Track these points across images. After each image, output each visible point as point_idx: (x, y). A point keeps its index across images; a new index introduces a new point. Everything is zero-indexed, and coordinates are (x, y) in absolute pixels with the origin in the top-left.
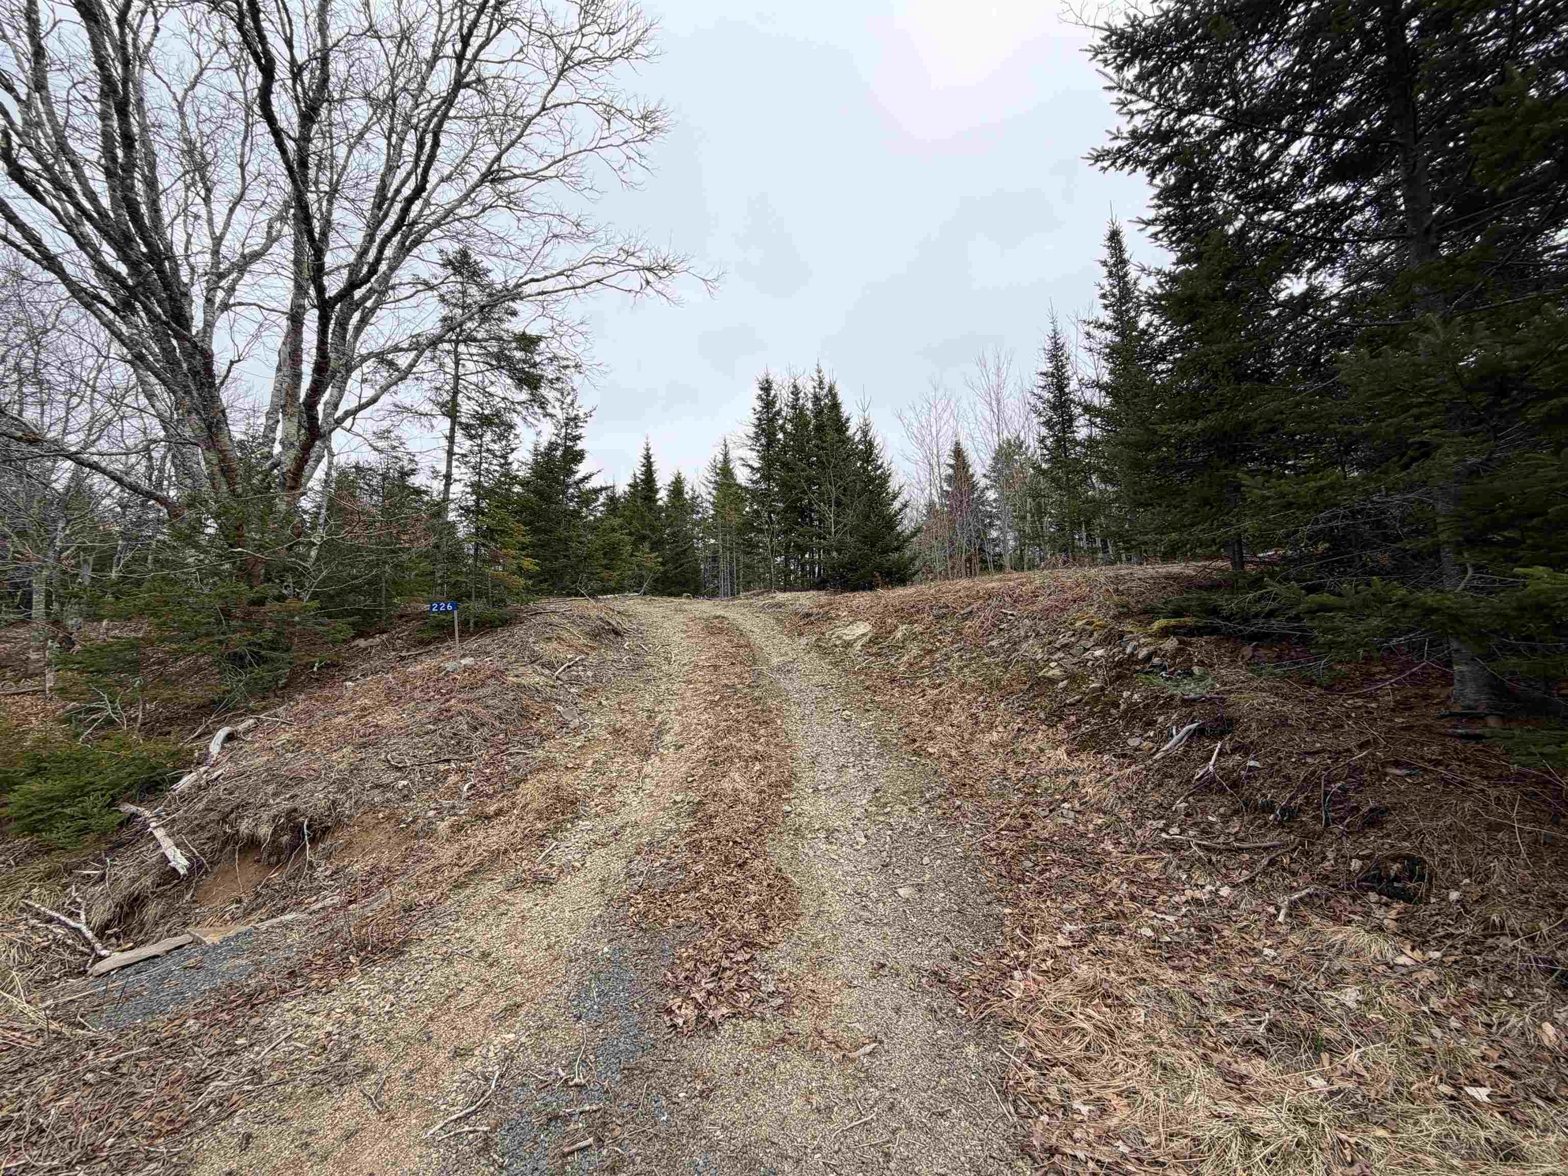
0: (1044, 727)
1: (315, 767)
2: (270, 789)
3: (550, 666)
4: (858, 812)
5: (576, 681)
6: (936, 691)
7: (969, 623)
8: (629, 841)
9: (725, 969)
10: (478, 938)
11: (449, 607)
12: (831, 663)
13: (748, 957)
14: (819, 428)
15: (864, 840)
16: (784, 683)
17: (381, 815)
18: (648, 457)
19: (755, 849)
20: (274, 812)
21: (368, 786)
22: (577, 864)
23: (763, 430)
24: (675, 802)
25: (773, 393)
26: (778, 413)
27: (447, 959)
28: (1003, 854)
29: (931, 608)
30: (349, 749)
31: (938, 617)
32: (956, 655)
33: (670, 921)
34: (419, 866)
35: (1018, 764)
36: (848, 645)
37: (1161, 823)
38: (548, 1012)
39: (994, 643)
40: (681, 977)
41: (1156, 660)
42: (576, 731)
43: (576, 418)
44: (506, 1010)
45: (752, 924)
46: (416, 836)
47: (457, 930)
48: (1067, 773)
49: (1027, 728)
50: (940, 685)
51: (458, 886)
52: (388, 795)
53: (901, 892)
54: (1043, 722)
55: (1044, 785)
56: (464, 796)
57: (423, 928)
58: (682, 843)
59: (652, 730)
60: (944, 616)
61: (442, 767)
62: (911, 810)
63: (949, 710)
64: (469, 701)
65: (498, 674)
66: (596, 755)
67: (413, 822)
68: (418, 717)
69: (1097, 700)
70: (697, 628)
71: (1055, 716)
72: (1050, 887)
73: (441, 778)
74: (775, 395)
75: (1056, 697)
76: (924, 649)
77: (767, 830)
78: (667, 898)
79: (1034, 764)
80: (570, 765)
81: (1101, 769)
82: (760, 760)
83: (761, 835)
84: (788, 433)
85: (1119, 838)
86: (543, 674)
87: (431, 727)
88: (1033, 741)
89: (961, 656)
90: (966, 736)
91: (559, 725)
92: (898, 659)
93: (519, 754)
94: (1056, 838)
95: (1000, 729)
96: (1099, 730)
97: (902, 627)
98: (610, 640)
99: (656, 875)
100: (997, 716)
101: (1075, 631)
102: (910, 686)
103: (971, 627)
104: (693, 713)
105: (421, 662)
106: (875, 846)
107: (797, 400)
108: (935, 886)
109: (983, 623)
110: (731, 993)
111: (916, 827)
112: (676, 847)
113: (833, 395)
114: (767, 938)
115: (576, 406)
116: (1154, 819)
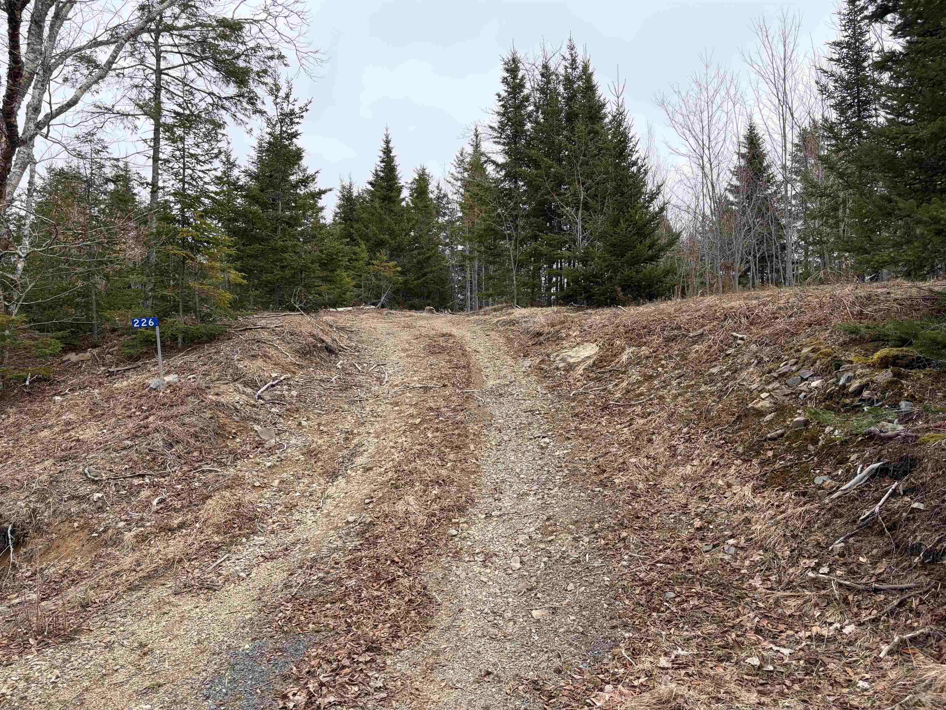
0: (739, 462)
1: (19, 477)
3: (254, 385)
4: (521, 539)
5: (278, 400)
6: (642, 421)
7: (697, 347)
8: (296, 555)
9: (344, 667)
10: (139, 632)
11: (151, 323)
12: (547, 387)
13: (368, 659)
14: (571, 117)
15: (518, 565)
17: (76, 524)
18: (387, 151)
19: (409, 568)
21: (65, 496)
22: (243, 575)
23: (509, 119)
24: (348, 523)
25: (520, 75)
26: (527, 99)
27: (109, 646)
28: (650, 584)
29: (663, 329)
30: (51, 461)
31: (669, 340)
32: (674, 383)
33: (311, 626)
34: (104, 570)
35: (702, 498)
36: (570, 368)
37: (813, 563)
38: (183, 691)
39: (714, 370)
40: (304, 671)
41: (866, 394)
42: (271, 451)
43: (292, 113)
44: (148, 688)
45: (383, 632)
46: (106, 545)
47: (123, 625)
48: (745, 509)
49: (722, 462)
50: (649, 414)
51: (132, 588)
52: (84, 506)
53: (534, 613)
54: (738, 456)
55: (719, 520)
56: (154, 508)
57: (95, 621)
58: (342, 560)
59: (346, 452)
60: (673, 339)
61: (136, 482)
62: (575, 539)
63: (650, 441)
64: (167, 419)
65: (199, 392)
66: (285, 475)
67: (104, 531)
68: (118, 433)
69: (798, 434)
70: (419, 347)
71: (752, 450)
72: (681, 617)
73: (134, 491)
74: (523, 78)
75: (760, 430)
76: (645, 375)
77: (427, 551)
78: (314, 606)
79: (717, 499)
80: (257, 484)
81: (778, 506)
82: (440, 485)
83: (419, 556)
84: (537, 122)
85: (770, 575)
86: (244, 393)
87: (129, 442)
88: (724, 475)
89: (679, 383)
90: (660, 468)
91: (255, 445)
92: (616, 385)
93: (211, 471)
94: (707, 572)
95: (695, 462)
96: (791, 466)
97: (629, 350)
98: (322, 359)
99: (310, 587)
100: (696, 448)
101: (799, 358)
102: (621, 414)
103: (697, 351)
104: (391, 436)
105: (128, 377)
106: (528, 571)
107: (548, 83)
108: (571, 610)
109: (710, 347)
110: (342, 686)
111: (574, 555)
112: (336, 563)
113: (587, 76)
114: (394, 645)
115: (291, 100)
116: (808, 558)
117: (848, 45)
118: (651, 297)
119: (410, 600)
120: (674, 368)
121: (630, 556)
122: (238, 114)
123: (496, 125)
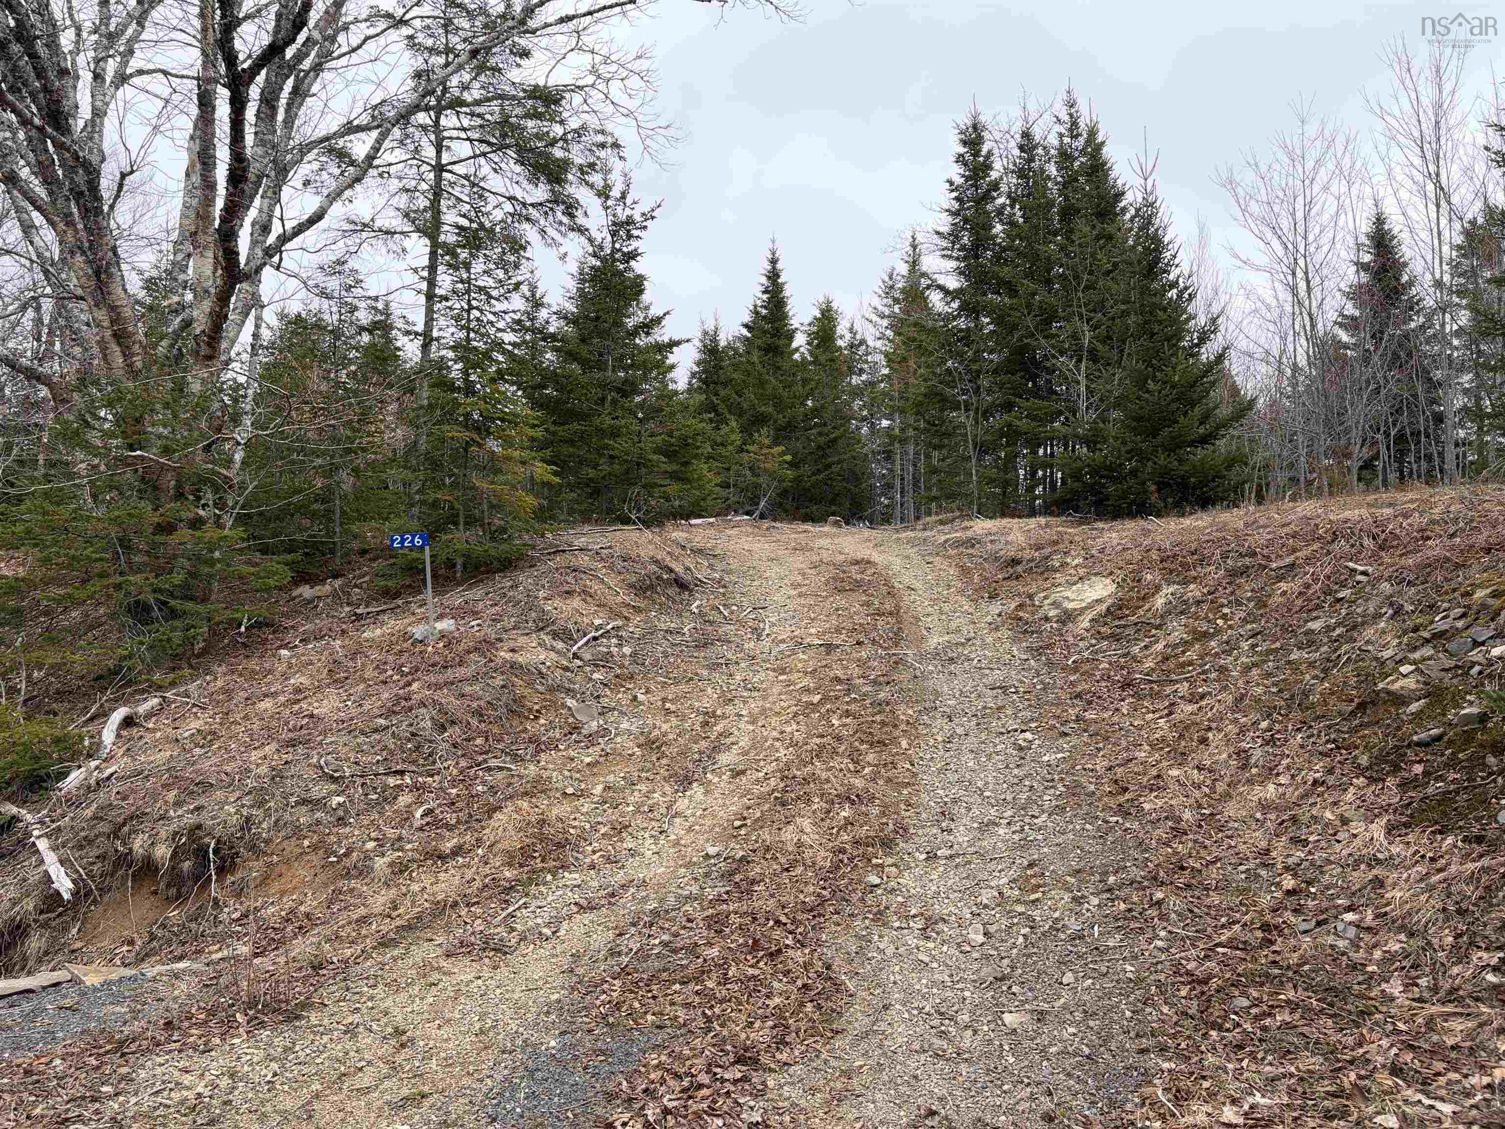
0: (1361, 781)
1: (228, 769)
2: (171, 796)
3: (566, 636)
4: (986, 897)
5: (603, 661)
6: (1190, 708)
7: (1284, 587)
8: (628, 904)
9: (700, 1086)
10: (396, 1011)
11: (418, 541)
12: (1029, 649)
13: (739, 1075)
14: (1067, 213)
15: (980, 939)
16: (939, 682)
17: (306, 843)
18: (774, 276)
19: (804, 934)
20: (173, 827)
21: (293, 800)
22: (547, 931)
23: (966, 221)
24: (707, 857)
25: (985, 150)
26: (995, 186)
27: (351, 1031)
28: (1205, 982)
29: (1225, 556)
30: (274, 746)
31: (1233, 574)
32: (1245, 646)
33: (650, 1017)
34: (345, 914)
35: (1296, 841)
36: (1068, 617)
37: (1497, 958)
38: (458, 1108)
39: (1316, 625)
40: (639, 1089)
42: (591, 740)
43: (630, 221)
44: (407, 1099)
45: (762, 1034)
46: (348, 875)
47: (371, 998)
48: (1374, 862)
49: (1331, 780)
50: (1202, 697)
51: (385, 943)
52: (318, 815)
53: (1008, 1018)
54: (1361, 771)
55: (1326, 879)
56: (417, 823)
57: (331, 992)
58: (699, 916)
59: (704, 744)
60: (1244, 572)
61: (392, 781)
62: (1075, 900)
63: (1204, 741)
64: (438, 687)
65: (484, 647)
66: (611, 778)
67: (346, 855)
68: (367, 707)
69: (1468, 738)
70: (817, 580)
71: (1387, 762)
72: (1260, 1040)
73: (389, 797)
74: (990, 153)
75: (1399, 728)
76: (1194, 631)
77: (831, 909)
78: (654, 987)
79: (1323, 844)
80: (570, 791)
81: (1433, 860)
82: (853, 803)
83: (820, 915)
84: (1012, 224)
85: (1418, 977)
86: (553, 649)
87: (382, 721)
88: (1335, 803)
89: (1253, 646)
90: (1221, 787)
91: (566, 730)
92: (1146, 647)
93: (501, 769)
94: (1306, 968)
95: (1283, 780)
96: (1457, 792)
97: (1168, 590)
98: (669, 598)
99: (649, 956)
100: (1284, 756)
101: (1469, 607)
102: (1155, 696)
103: (1284, 593)
104: (774, 721)
105: (383, 624)
106: (996, 949)
107: (1031, 160)
108: (1068, 1016)
109: (1308, 586)
110: (698, 1115)
111: (1074, 925)
112: (690, 921)
113: (1094, 146)
114: (778, 1056)
115: (629, 201)
116: (1487, 949)
118: (1205, 503)
119: (805, 986)
120: (1245, 621)
121: (1170, 932)
123: (945, 229)
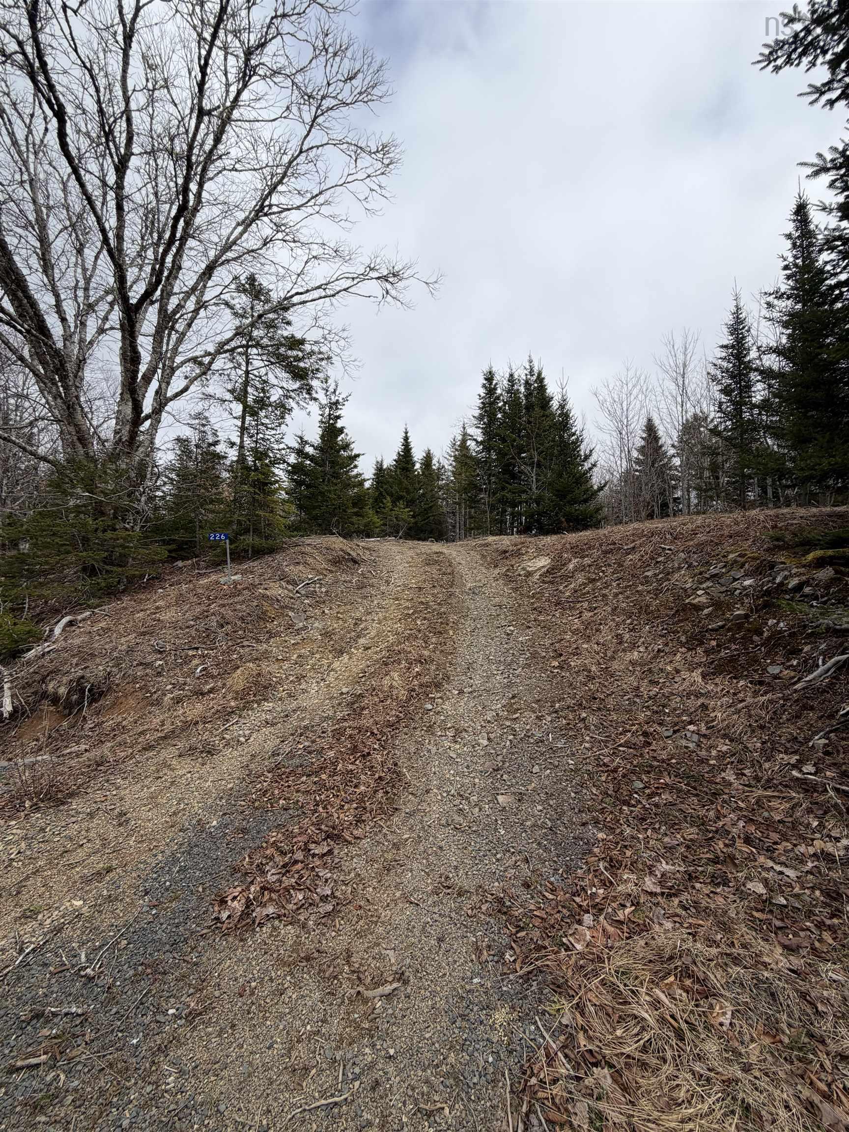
0: (683, 650)
1: (107, 647)
2: (75, 661)
3: (294, 583)
4: (489, 716)
5: (311, 595)
6: (591, 614)
7: (630, 557)
8: (293, 721)
9: (296, 862)
10: (128, 798)
11: (222, 537)
12: (512, 588)
13: (326, 850)
14: (529, 407)
15: (485, 742)
16: (469, 604)
17: (138, 686)
18: (406, 439)
19: (386, 741)
20: (71, 677)
21: (135, 663)
22: (242, 739)
23: (486, 411)
24: (342, 694)
25: (494, 382)
26: (498, 398)
27: (92, 814)
28: (615, 770)
29: (601, 545)
30: (134, 635)
31: (606, 552)
32: (614, 584)
33: (281, 802)
35: (652, 682)
36: (529, 574)
37: (794, 759)
38: (128, 881)
39: (649, 574)
40: (255, 864)
41: (807, 590)
42: (298, 632)
43: (337, 402)
44: (98, 872)
45: (348, 815)
46: (152, 705)
47: (118, 788)
48: (698, 695)
49: (667, 649)
50: (595, 608)
51: (147, 748)
53: (501, 798)
54: (682, 645)
55: (673, 705)
56: (197, 675)
57: (97, 782)
58: (330, 729)
59: (353, 633)
60: (610, 552)
61: (191, 653)
62: (538, 718)
63: (598, 630)
64: (224, 606)
65: (253, 587)
66: (303, 651)
67: (155, 692)
68: (187, 615)
69: (740, 627)
70: (418, 560)
71: (696, 640)
72: (655, 814)
73: (187, 660)
74: (496, 384)
75: (700, 622)
76: (589, 578)
77: (404, 724)
78: (291, 779)
79: (668, 684)
80: (280, 657)
81: (735, 694)
82: (422, 663)
83: (397, 728)
84: (504, 412)
85: (743, 769)
86: (286, 588)
87: (192, 623)
88: (671, 662)
89: (618, 585)
90: (609, 654)
91: (287, 626)
92: (566, 586)
93: (249, 646)
94: (674, 761)
95: (641, 649)
96: (739, 655)
97: (575, 561)
98: (348, 566)
99: (294, 756)
100: (640, 637)
101: (727, 562)
102: (571, 608)
103: (631, 560)
104: (389, 623)
105: (209, 577)
106: (494, 749)
107: (513, 386)
108: (537, 797)
109: (643, 556)
111: (538, 734)
112: (323, 732)
113: (540, 379)
114: (355, 832)
115: (337, 393)
116: (786, 753)
117: (733, 347)
118: (586, 527)
119: (380, 778)
120: (613, 573)
121: (592, 737)
122: (301, 402)
123: (477, 415)
